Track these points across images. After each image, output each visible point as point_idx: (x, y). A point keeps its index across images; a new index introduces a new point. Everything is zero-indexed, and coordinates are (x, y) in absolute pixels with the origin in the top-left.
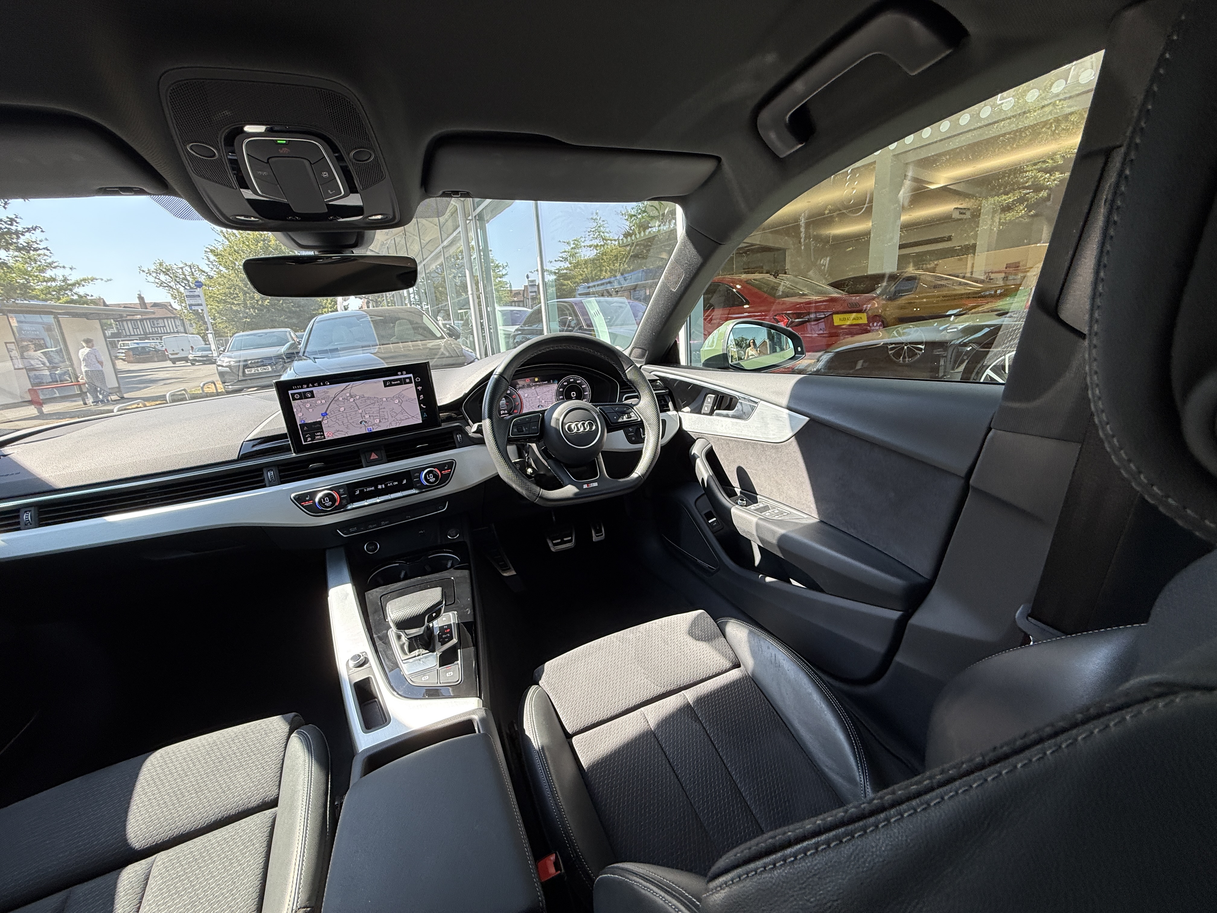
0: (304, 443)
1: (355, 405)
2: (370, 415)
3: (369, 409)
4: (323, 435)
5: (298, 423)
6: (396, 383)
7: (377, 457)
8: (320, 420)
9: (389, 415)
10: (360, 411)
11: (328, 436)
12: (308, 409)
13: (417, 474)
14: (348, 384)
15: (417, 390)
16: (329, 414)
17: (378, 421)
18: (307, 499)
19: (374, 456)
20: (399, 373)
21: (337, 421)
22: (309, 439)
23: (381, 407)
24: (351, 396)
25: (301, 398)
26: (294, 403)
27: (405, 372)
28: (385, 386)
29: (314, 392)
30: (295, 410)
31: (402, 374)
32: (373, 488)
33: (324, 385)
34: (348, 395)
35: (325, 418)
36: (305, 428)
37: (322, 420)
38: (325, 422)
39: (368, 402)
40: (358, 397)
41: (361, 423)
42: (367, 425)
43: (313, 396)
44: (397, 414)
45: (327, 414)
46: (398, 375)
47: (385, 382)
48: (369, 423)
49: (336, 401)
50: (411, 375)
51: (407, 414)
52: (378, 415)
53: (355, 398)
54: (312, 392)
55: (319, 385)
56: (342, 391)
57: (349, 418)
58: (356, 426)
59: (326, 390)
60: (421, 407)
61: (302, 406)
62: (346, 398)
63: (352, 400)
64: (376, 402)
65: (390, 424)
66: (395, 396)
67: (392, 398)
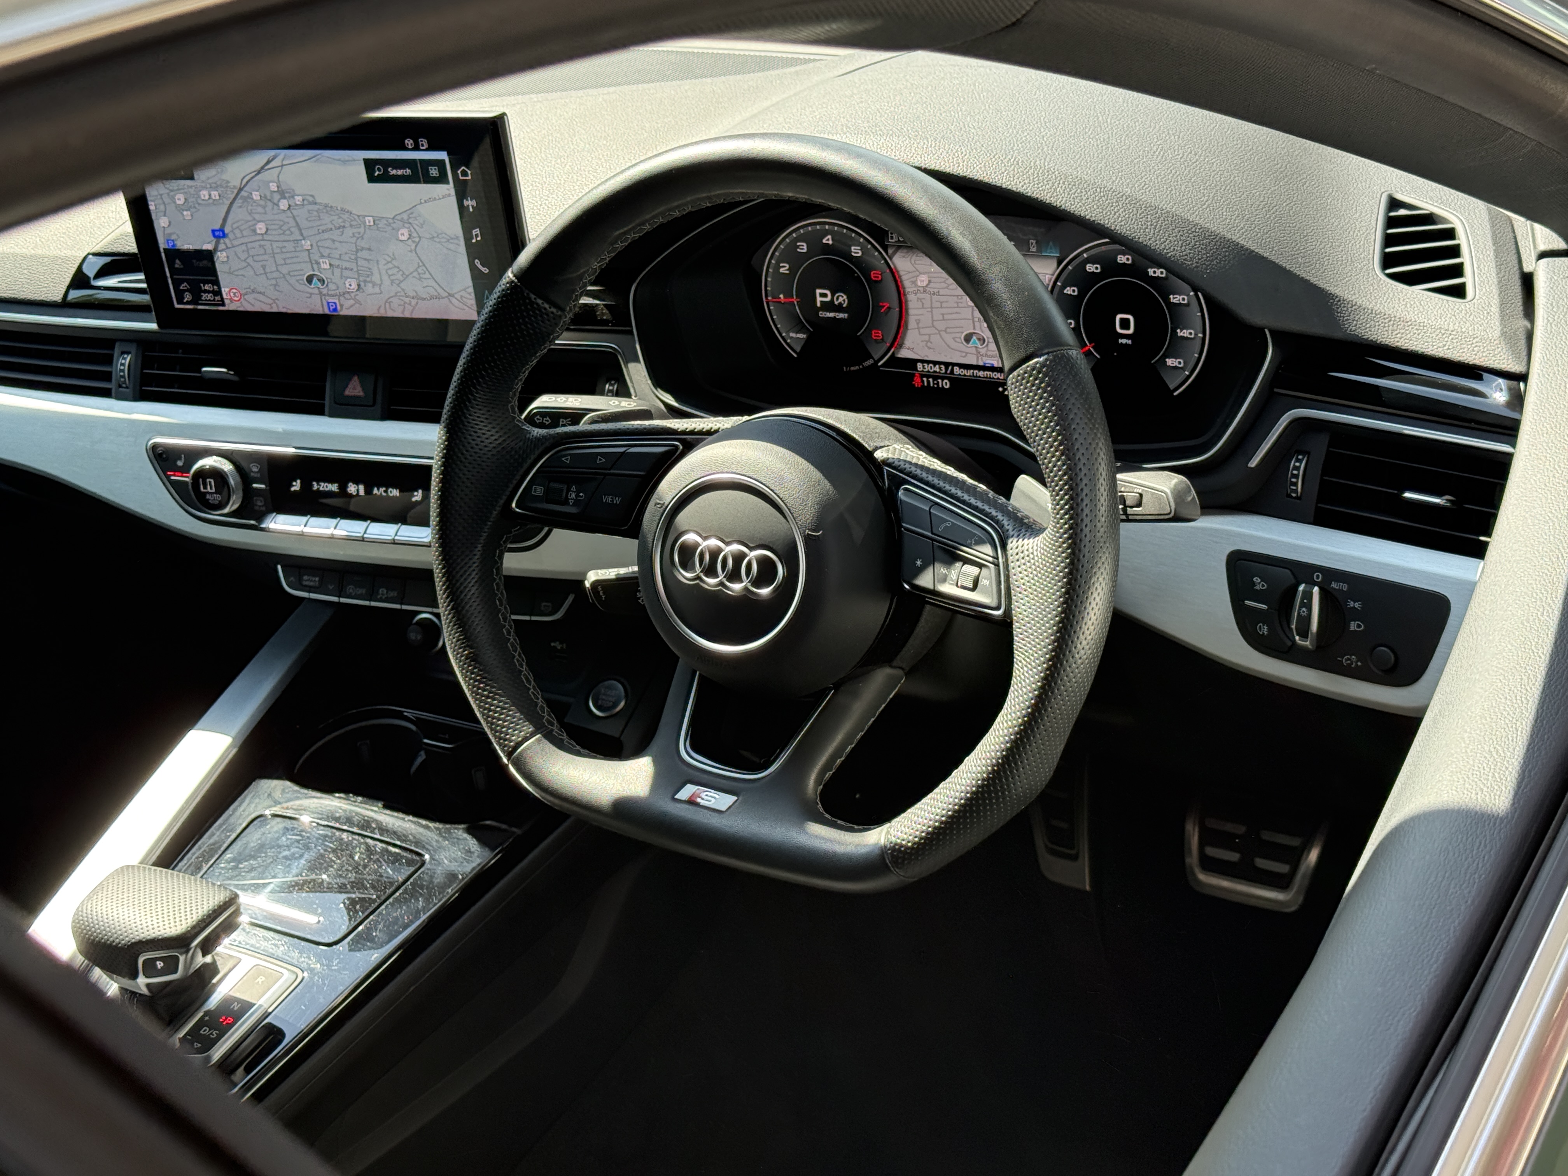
0: (177, 306)
1: (292, 221)
2: (333, 261)
3: (330, 243)
4: (219, 293)
5: (162, 245)
6: (400, 172)
7: (361, 394)
8: (209, 247)
9: (385, 277)
10: (307, 244)
11: (230, 300)
12: (180, 209)
14: (271, 152)
15: (463, 211)
16: (231, 236)
17: (354, 286)
18: (180, 463)
19: (354, 389)
20: (409, 142)
21: (250, 260)
22: (188, 297)
23: (360, 244)
24: (284, 194)
25: (164, 179)
27: (424, 142)
28: (372, 179)
30: (152, 207)
31: (416, 148)
32: (334, 487)
34: (273, 186)
35: (222, 246)
36: (178, 263)
37: (216, 249)
38: (220, 257)
39: (327, 220)
40: (298, 199)
41: (309, 280)
42: (322, 290)
44: (406, 277)
45: (224, 235)
46: (404, 148)
47: (369, 165)
48: (332, 286)
49: (245, 199)
50: (442, 155)
51: (431, 283)
52: (354, 266)
53: (292, 202)
56: (259, 172)
57: (279, 259)
58: (298, 285)
60: (473, 267)
61: (168, 200)
62: (268, 195)
63: (284, 204)
64: (347, 224)
65: (387, 305)
66: (399, 217)
67: (391, 221)
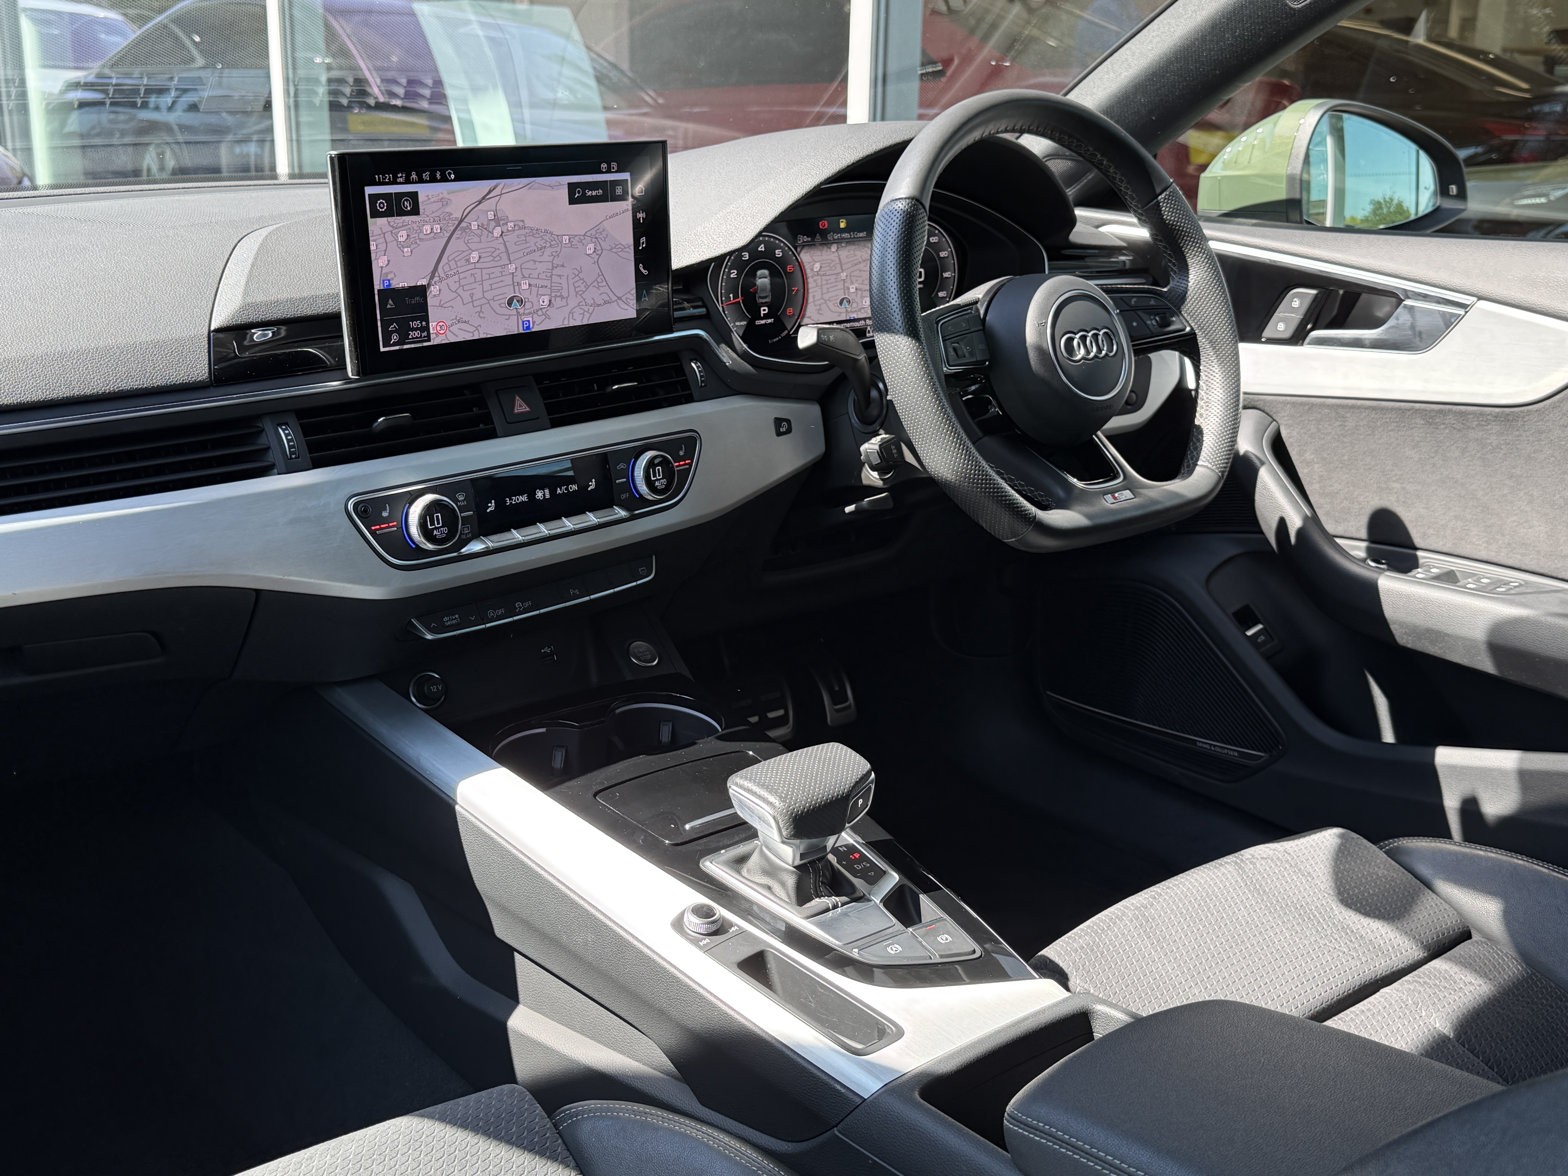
0: (382, 349)
1: (502, 248)
2: (533, 282)
3: (530, 265)
4: (427, 328)
5: (377, 285)
6: (594, 193)
7: (527, 409)
8: (425, 282)
9: (571, 288)
10: (512, 268)
11: (438, 334)
12: (401, 246)
13: (622, 466)
14: (493, 183)
15: (635, 221)
16: (446, 268)
17: (547, 303)
18: (385, 514)
19: (521, 407)
20: (604, 166)
21: (460, 291)
22: (395, 338)
23: (556, 261)
24: (497, 220)
25: (388, 214)
26: (377, 226)
27: (614, 165)
28: (572, 201)
29: (421, 198)
30: (373, 248)
31: (609, 171)
32: (524, 498)
33: (444, 179)
34: (491, 215)
35: (436, 279)
36: (390, 304)
37: (432, 284)
38: (433, 291)
39: (532, 241)
40: (511, 226)
41: (510, 303)
42: (521, 311)
43: (415, 211)
44: (587, 287)
45: (440, 268)
46: (600, 172)
47: (572, 189)
48: (528, 305)
49: (464, 229)
50: (628, 175)
51: (607, 289)
52: (548, 283)
53: (504, 229)
54: (414, 196)
55: (433, 180)
56: (480, 202)
57: (487, 285)
58: (499, 310)
59: (446, 195)
60: (637, 271)
61: (389, 237)
62: (486, 223)
63: (497, 232)
64: (548, 245)
65: (571, 315)
66: (588, 234)
67: (582, 237)
